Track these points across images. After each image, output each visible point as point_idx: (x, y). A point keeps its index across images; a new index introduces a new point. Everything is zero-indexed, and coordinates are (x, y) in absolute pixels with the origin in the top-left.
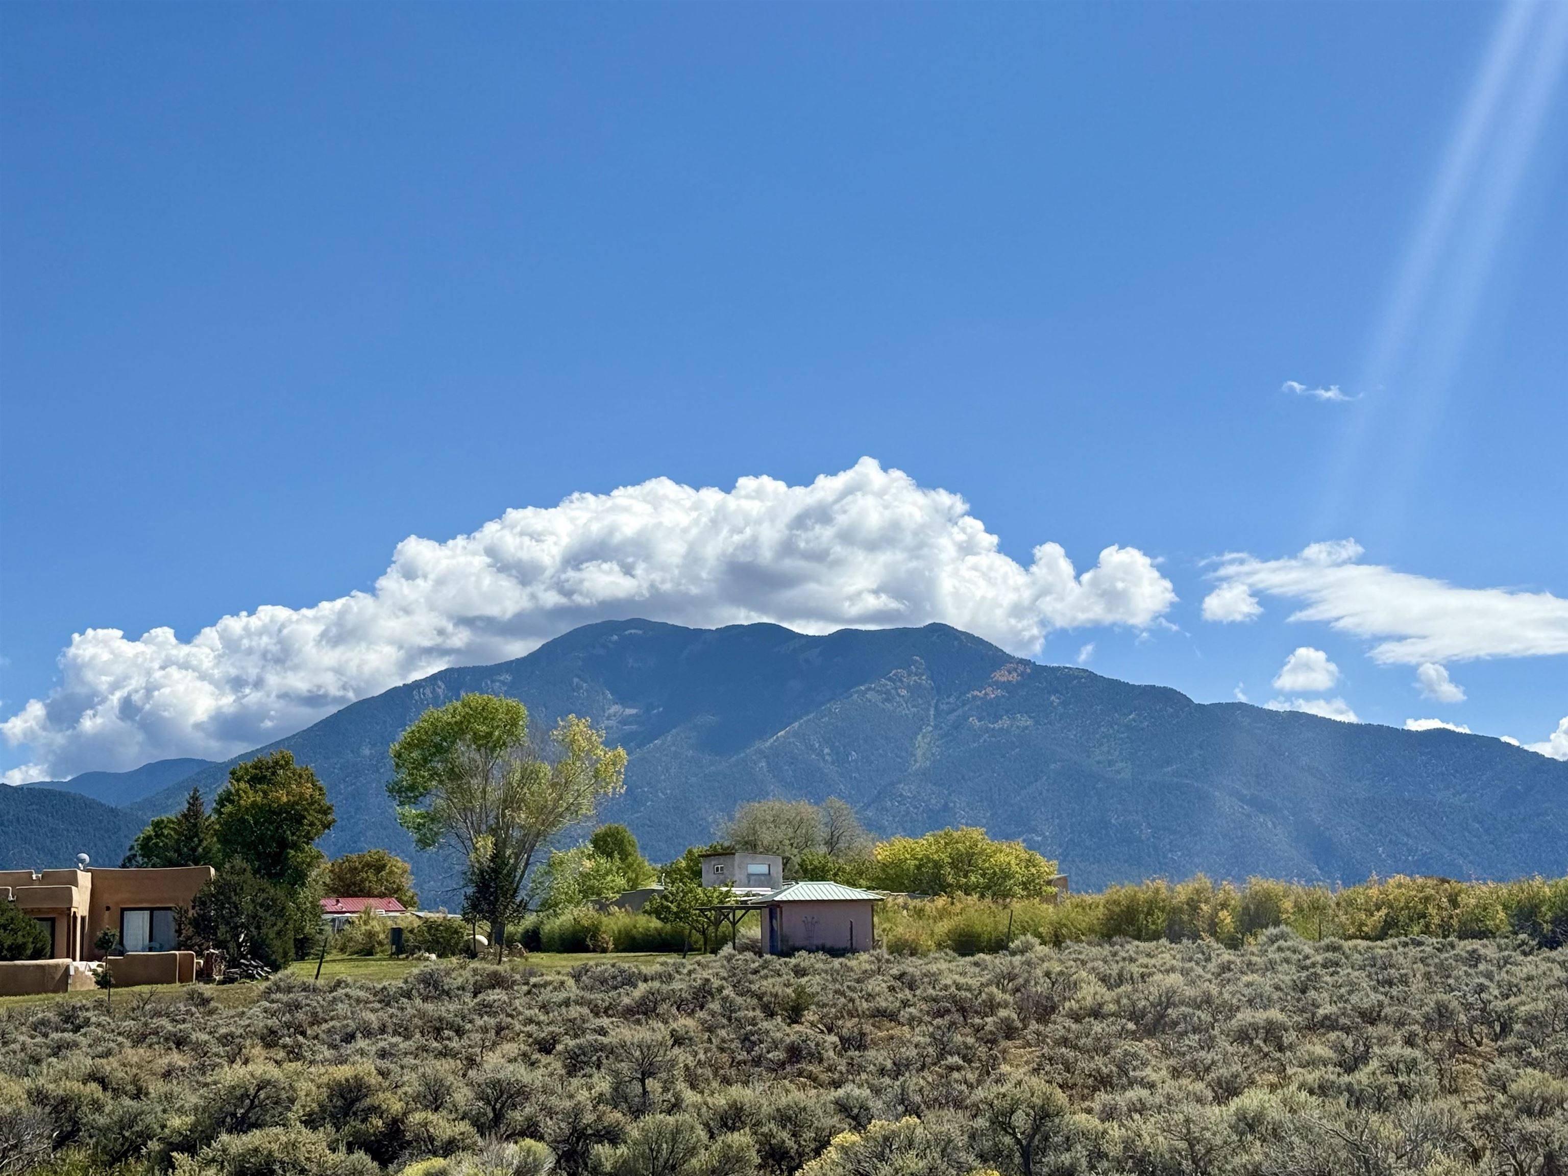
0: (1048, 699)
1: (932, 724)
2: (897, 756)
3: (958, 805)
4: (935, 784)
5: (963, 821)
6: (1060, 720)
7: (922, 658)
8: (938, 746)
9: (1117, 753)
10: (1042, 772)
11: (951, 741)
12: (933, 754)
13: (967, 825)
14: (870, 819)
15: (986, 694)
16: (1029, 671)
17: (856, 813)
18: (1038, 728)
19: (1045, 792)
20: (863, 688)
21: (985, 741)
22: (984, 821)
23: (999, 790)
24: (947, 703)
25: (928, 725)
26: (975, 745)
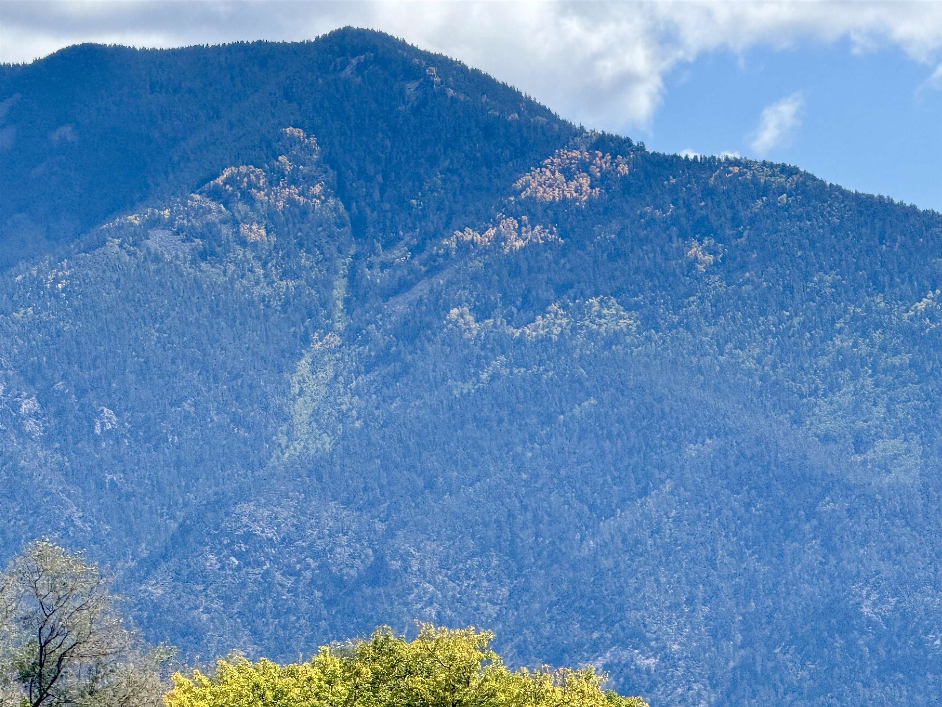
0: (681, 253)
1: (340, 326)
2: (237, 421)
3: (415, 565)
4: (347, 503)
5: (431, 612)
6: (716, 315)
7: (311, 130)
8: (356, 392)
9: (880, 411)
10: (661, 467)
11: (396, 377)
12: (343, 417)
13: (440, 621)
14: (156, 607)
15: (499, 238)
16: (623, 169)
17: (115, 590)
18: (649, 339)
19: (668, 527)
20: (134, 219)
21: (494, 377)
22: (492, 610)
23: (536, 520)
24: (384, 266)
25: (328, 329)
26: (468, 387)
